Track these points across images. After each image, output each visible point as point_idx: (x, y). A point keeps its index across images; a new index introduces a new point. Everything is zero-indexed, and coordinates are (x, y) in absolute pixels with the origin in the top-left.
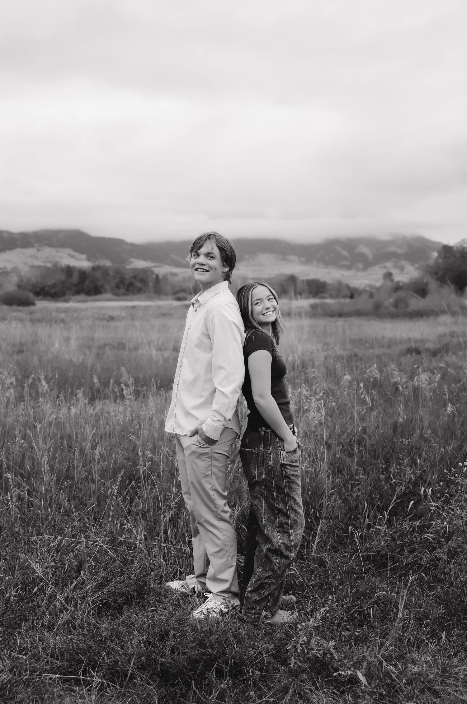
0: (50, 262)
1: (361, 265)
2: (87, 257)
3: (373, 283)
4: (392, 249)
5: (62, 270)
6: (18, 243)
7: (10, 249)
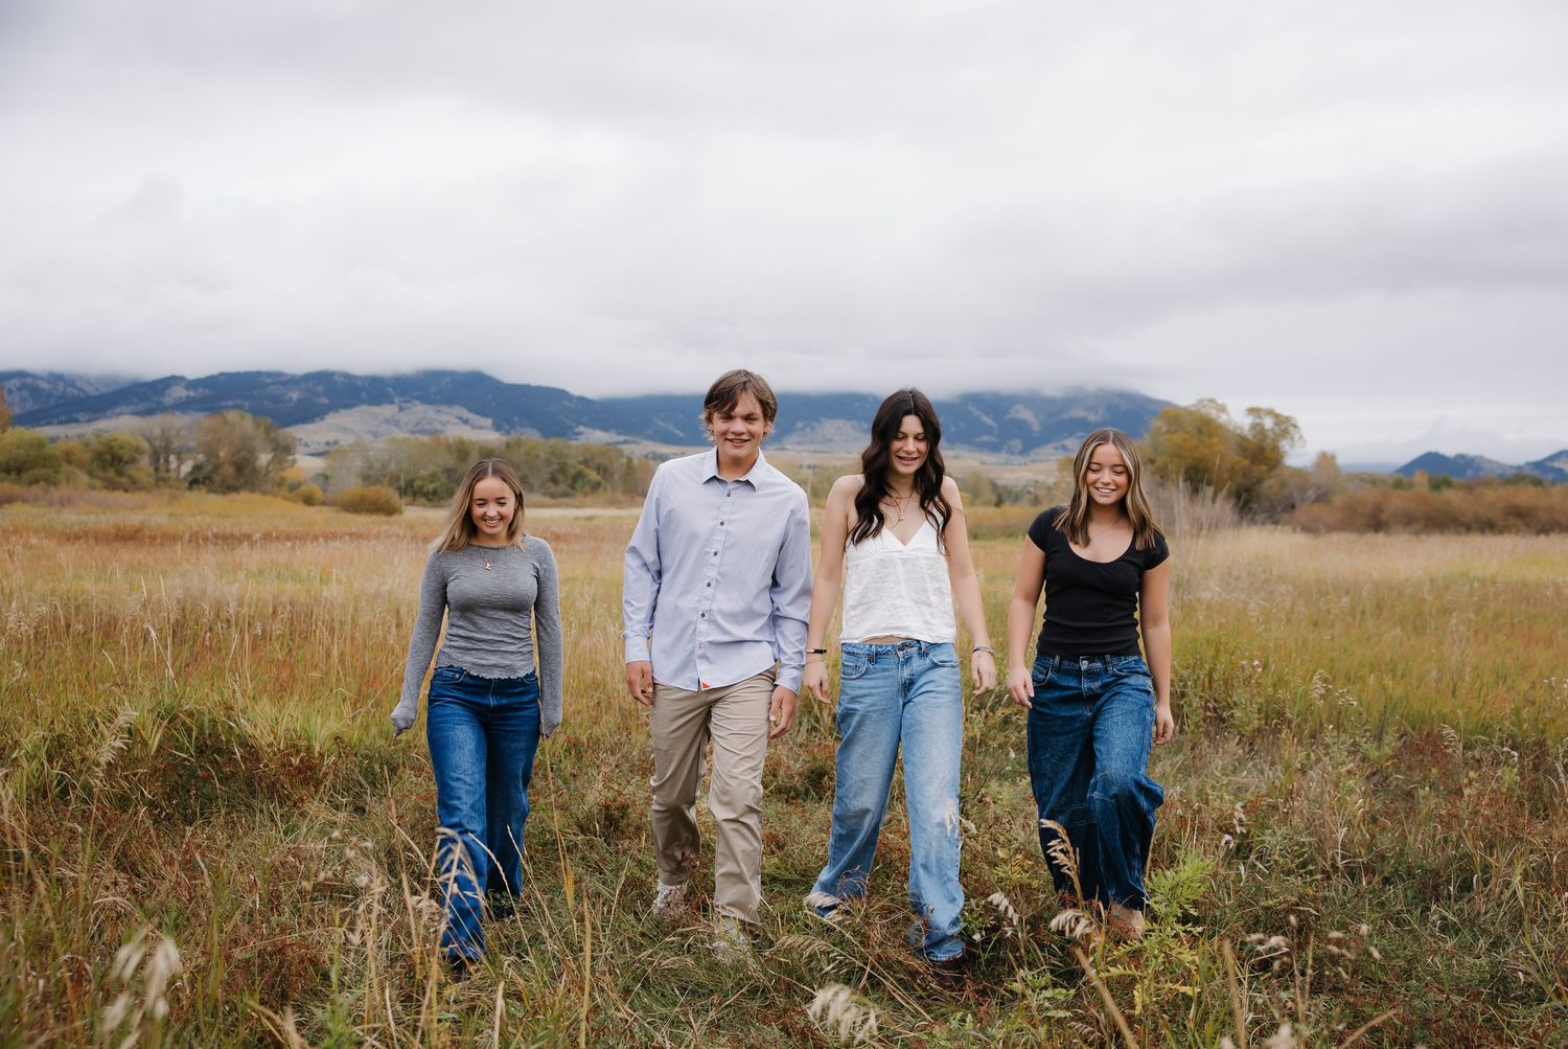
0: (423, 432)
1: (1017, 444)
2: (493, 423)
3: (1041, 478)
4: (1078, 413)
5: (449, 447)
6: (364, 395)
7: (347, 406)
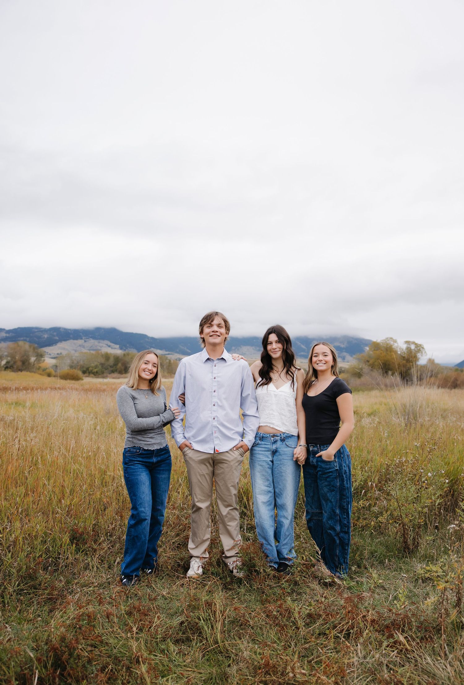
0: (93, 350)
2: (119, 347)
5: (102, 356)
6: (71, 336)
7: (65, 340)
